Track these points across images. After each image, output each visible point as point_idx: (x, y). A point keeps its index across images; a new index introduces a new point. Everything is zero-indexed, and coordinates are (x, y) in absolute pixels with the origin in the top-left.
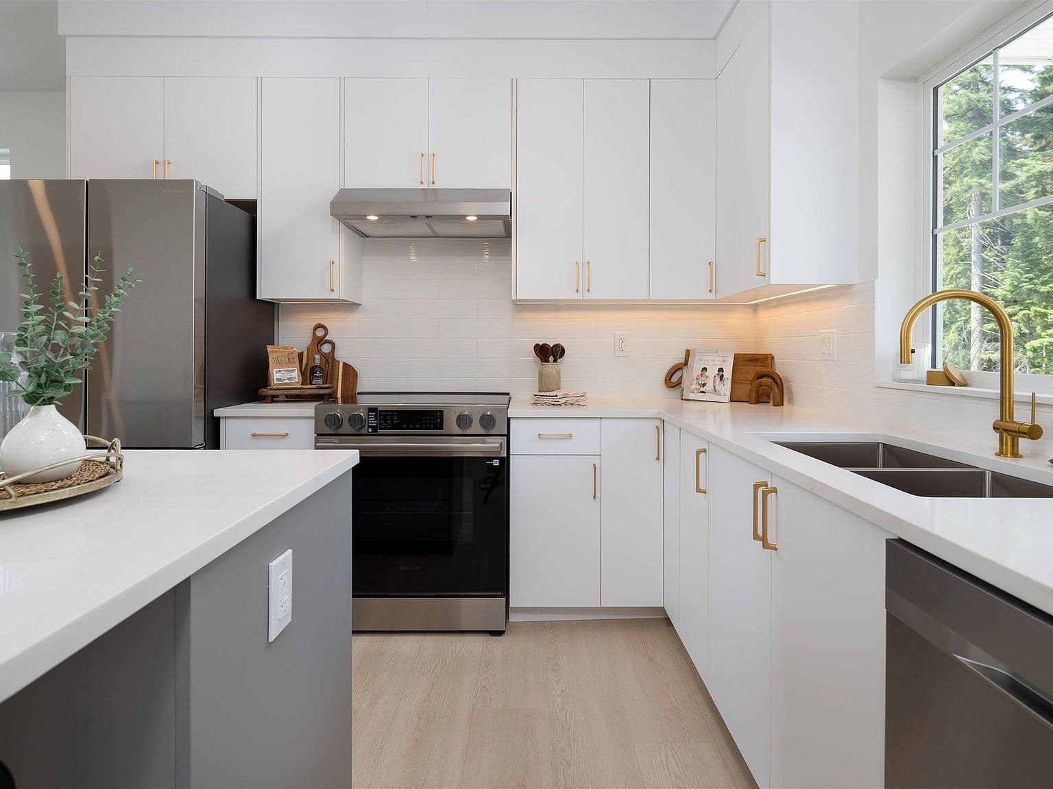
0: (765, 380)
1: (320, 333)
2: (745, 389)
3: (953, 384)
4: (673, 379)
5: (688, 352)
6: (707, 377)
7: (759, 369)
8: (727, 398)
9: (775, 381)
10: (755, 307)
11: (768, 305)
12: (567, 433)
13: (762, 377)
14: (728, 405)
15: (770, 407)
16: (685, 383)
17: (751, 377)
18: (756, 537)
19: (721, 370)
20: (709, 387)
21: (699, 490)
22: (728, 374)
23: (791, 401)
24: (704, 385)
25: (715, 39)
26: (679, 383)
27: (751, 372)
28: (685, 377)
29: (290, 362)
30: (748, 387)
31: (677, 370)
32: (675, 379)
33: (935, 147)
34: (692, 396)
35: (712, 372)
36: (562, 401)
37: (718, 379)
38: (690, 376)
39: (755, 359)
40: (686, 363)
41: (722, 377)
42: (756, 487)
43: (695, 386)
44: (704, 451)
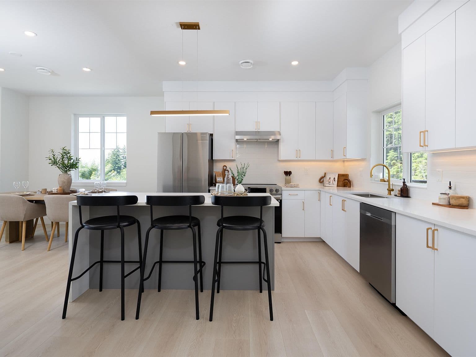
0: (346, 181)
1: (225, 168)
2: (341, 183)
3: (385, 182)
4: (321, 180)
5: (325, 173)
6: (331, 180)
7: (344, 178)
8: (336, 185)
9: (349, 181)
10: (344, 161)
11: (347, 161)
12: (296, 194)
13: (345, 180)
14: (336, 188)
15: (347, 188)
16: (324, 182)
17: (342, 180)
18: (342, 210)
19: (334, 178)
20: (331, 183)
21: (330, 205)
22: (336, 179)
23: (353, 186)
24: (330, 182)
25: (333, 91)
26: (323, 181)
27: (343, 178)
28: (325, 180)
29: (220, 176)
30: (342, 183)
31: (322, 178)
32: (322, 181)
33: (384, 129)
34: (327, 185)
35: (332, 179)
36: (294, 186)
37: (334, 181)
38: (326, 180)
39: (343, 175)
40: (325, 176)
41: (335, 180)
42: (342, 200)
43: (327, 182)
44: (332, 196)
